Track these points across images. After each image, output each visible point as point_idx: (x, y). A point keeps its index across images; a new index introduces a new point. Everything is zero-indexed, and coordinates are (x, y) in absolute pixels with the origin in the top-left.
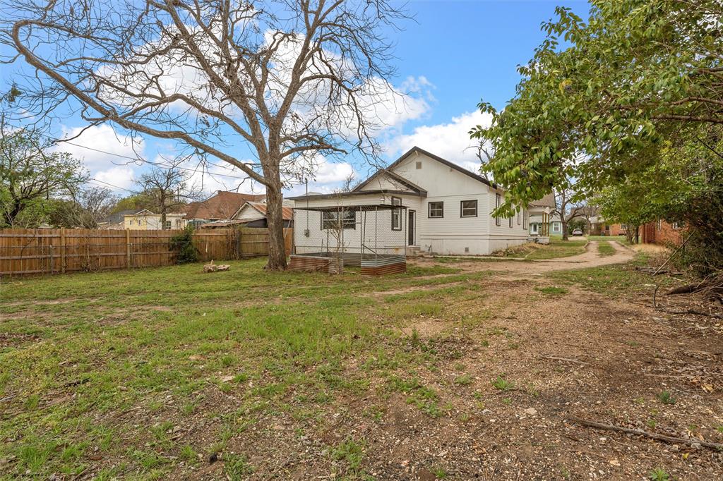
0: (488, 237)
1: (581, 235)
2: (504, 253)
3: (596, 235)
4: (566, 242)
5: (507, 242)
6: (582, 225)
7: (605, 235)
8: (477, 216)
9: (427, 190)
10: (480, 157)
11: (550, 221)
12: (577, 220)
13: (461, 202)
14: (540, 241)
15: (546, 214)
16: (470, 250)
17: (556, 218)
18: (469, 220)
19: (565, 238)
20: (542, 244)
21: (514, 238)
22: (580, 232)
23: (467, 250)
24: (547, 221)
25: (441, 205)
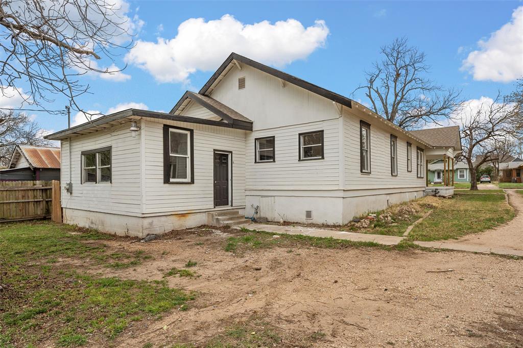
0: (342, 194)
1: (490, 182)
2: (371, 221)
3: (505, 182)
4: (475, 193)
5: (388, 197)
6: (488, 172)
7: (516, 182)
8: (323, 158)
9: (253, 120)
10: (370, 97)
11: (455, 167)
12: (484, 167)
13: (300, 135)
14: (442, 193)
15: (449, 158)
16: (314, 214)
17: (463, 164)
18: (313, 164)
19: (474, 187)
20: (444, 197)
21: (401, 191)
22: (488, 179)
23: (309, 214)
24: (451, 168)
25: (271, 141)
